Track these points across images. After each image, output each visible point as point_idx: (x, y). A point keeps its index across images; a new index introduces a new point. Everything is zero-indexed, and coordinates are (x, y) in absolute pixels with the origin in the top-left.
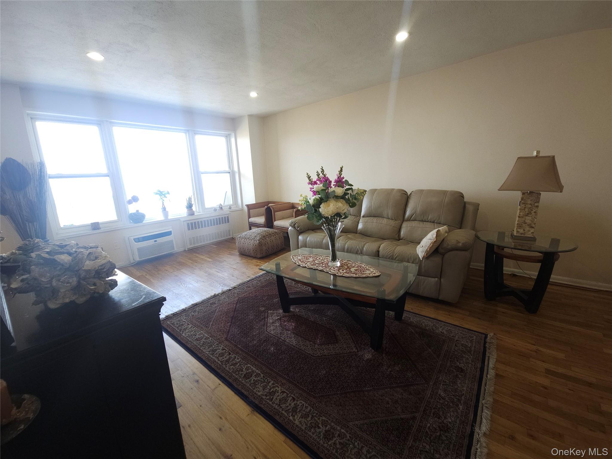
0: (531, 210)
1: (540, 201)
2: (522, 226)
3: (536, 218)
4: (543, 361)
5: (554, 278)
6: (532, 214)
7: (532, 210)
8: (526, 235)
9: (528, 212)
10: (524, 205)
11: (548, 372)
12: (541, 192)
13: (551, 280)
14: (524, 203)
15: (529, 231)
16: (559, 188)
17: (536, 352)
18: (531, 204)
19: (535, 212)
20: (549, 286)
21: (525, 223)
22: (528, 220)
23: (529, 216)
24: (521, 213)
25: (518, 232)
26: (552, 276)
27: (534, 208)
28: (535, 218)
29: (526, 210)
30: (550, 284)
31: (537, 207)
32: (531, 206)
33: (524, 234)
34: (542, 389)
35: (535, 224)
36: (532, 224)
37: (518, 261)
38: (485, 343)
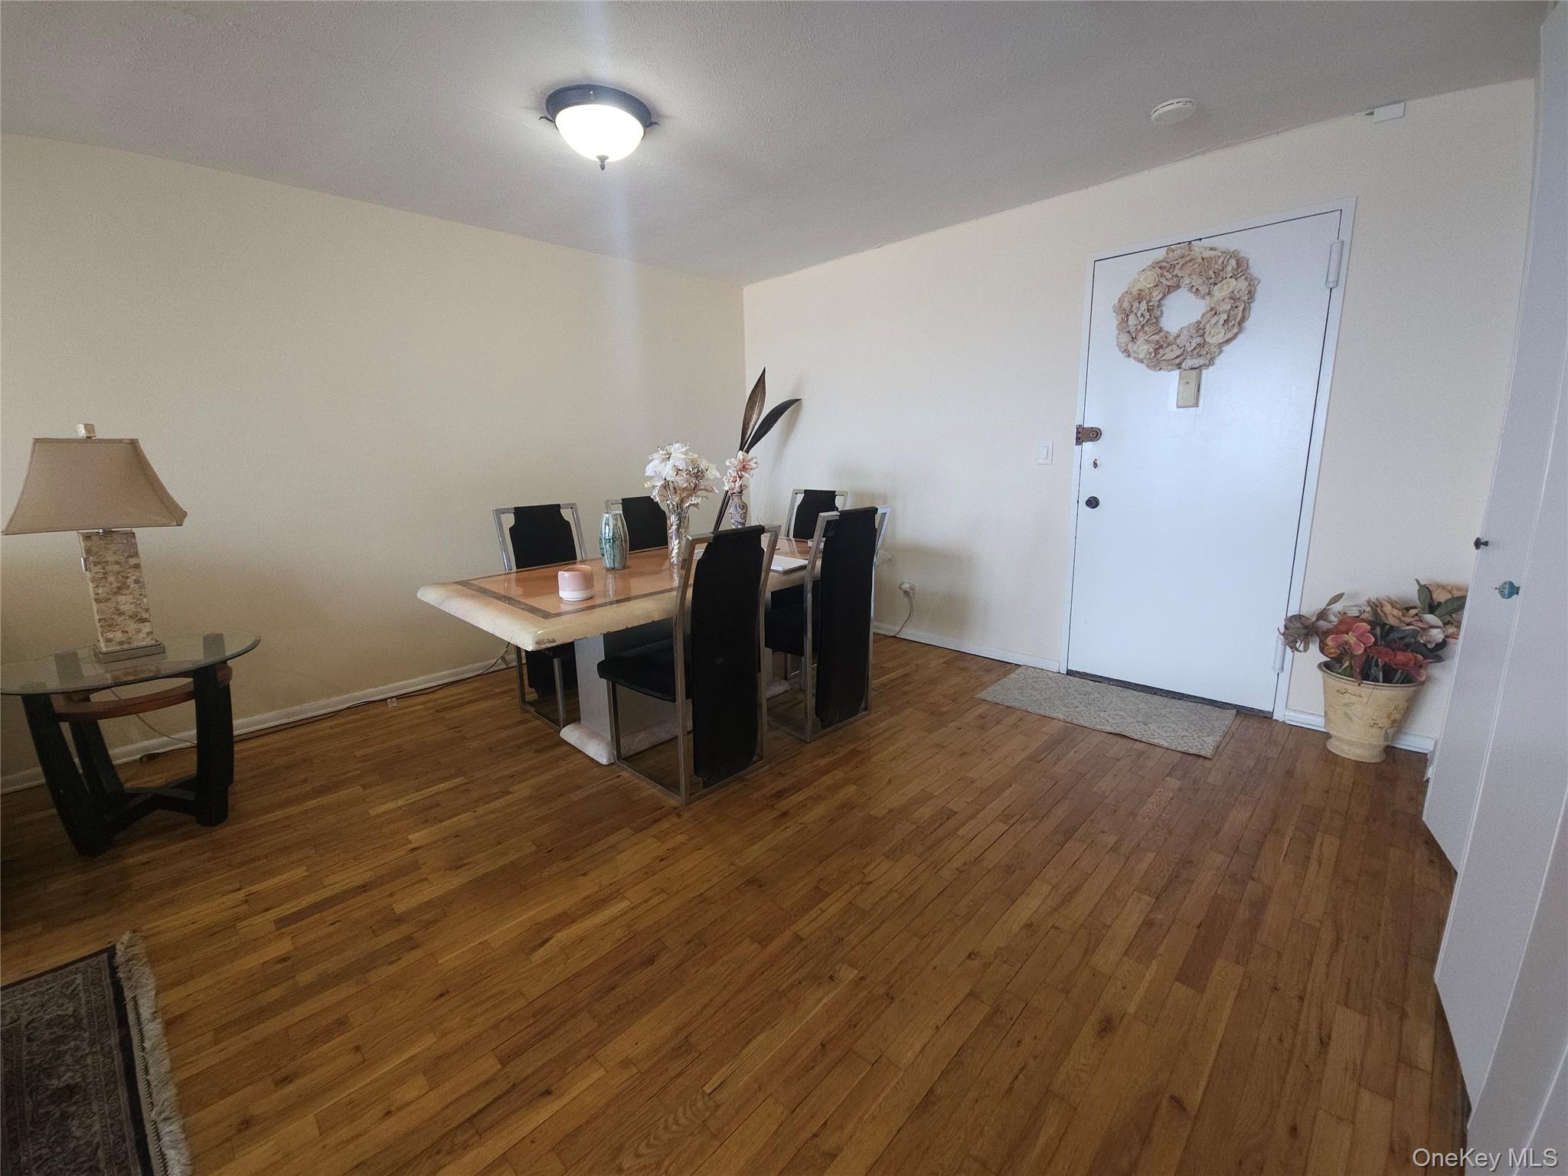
0: (123, 577)
1: (139, 552)
2: (115, 623)
3: (146, 597)
4: (267, 910)
5: (241, 724)
6: (129, 587)
7: (128, 578)
8: (135, 645)
9: (119, 585)
10: (100, 567)
11: (282, 923)
12: (134, 530)
13: (235, 733)
14: (99, 563)
15: (139, 631)
16: (176, 515)
17: (246, 901)
18: (117, 563)
19: (136, 582)
20: (236, 748)
21: (122, 614)
22: (125, 602)
23: (126, 594)
24: (100, 590)
25: (108, 641)
26: (235, 722)
27: (130, 571)
28: (141, 595)
29: (111, 579)
30: (236, 742)
31: (137, 566)
32: (121, 567)
33: (129, 643)
34: (280, 966)
35: (147, 610)
36: (138, 612)
37: (141, 715)
38: (114, 970)
